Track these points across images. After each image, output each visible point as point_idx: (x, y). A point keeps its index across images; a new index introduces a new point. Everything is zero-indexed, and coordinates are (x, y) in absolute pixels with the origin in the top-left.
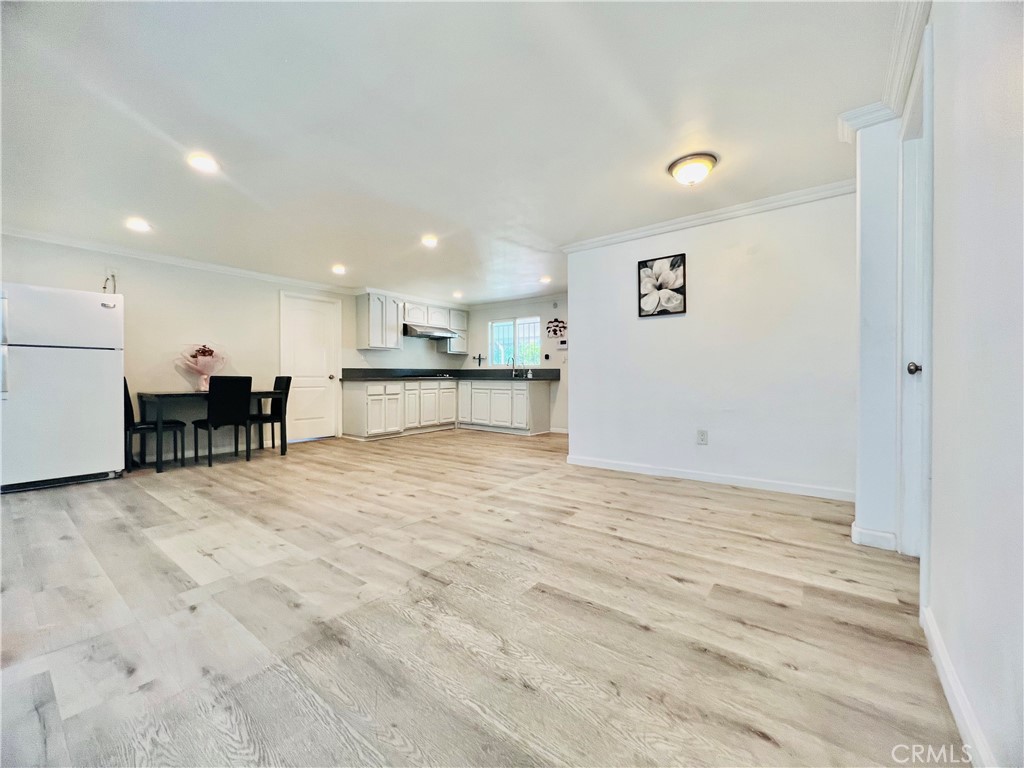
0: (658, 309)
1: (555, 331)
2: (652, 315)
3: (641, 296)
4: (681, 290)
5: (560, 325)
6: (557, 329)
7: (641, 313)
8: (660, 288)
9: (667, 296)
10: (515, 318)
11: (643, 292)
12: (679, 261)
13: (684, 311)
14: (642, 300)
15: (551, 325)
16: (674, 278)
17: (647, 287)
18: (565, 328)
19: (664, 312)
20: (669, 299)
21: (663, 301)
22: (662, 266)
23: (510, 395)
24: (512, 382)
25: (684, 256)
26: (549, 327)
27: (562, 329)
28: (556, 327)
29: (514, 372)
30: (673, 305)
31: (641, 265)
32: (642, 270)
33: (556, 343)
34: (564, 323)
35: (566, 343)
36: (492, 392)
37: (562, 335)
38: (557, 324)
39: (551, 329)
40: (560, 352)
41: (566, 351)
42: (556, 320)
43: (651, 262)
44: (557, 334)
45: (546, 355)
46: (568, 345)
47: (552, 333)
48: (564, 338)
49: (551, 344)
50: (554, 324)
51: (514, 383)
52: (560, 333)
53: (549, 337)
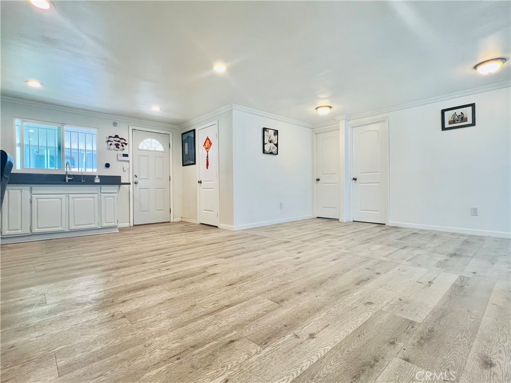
1: (117, 146)
2: (268, 153)
3: (264, 144)
4: (277, 145)
5: (122, 141)
6: (120, 143)
7: (264, 151)
8: (271, 142)
9: (273, 146)
10: (63, 124)
11: (265, 142)
12: (276, 133)
13: (277, 154)
14: (265, 145)
15: (111, 139)
16: (274, 138)
18: (126, 144)
19: (271, 153)
20: (273, 148)
21: (271, 148)
22: (271, 132)
23: (96, 199)
24: (98, 187)
25: (277, 131)
26: (109, 141)
27: (124, 145)
28: (118, 142)
29: (67, 177)
30: (274, 151)
31: (264, 129)
32: (265, 132)
33: (117, 155)
34: (125, 140)
35: (128, 156)
36: (70, 197)
37: (123, 149)
38: (118, 139)
39: (112, 143)
40: (122, 163)
41: (128, 163)
42: (117, 136)
43: (267, 130)
44: (119, 148)
45: (106, 164)
46: (130, 158)
47: (113, 147)
48: (125, 152)
49: (112, 155)
50: (116, 139)
51: (102, 187)
52: (122, 148)
53: (109, 149)
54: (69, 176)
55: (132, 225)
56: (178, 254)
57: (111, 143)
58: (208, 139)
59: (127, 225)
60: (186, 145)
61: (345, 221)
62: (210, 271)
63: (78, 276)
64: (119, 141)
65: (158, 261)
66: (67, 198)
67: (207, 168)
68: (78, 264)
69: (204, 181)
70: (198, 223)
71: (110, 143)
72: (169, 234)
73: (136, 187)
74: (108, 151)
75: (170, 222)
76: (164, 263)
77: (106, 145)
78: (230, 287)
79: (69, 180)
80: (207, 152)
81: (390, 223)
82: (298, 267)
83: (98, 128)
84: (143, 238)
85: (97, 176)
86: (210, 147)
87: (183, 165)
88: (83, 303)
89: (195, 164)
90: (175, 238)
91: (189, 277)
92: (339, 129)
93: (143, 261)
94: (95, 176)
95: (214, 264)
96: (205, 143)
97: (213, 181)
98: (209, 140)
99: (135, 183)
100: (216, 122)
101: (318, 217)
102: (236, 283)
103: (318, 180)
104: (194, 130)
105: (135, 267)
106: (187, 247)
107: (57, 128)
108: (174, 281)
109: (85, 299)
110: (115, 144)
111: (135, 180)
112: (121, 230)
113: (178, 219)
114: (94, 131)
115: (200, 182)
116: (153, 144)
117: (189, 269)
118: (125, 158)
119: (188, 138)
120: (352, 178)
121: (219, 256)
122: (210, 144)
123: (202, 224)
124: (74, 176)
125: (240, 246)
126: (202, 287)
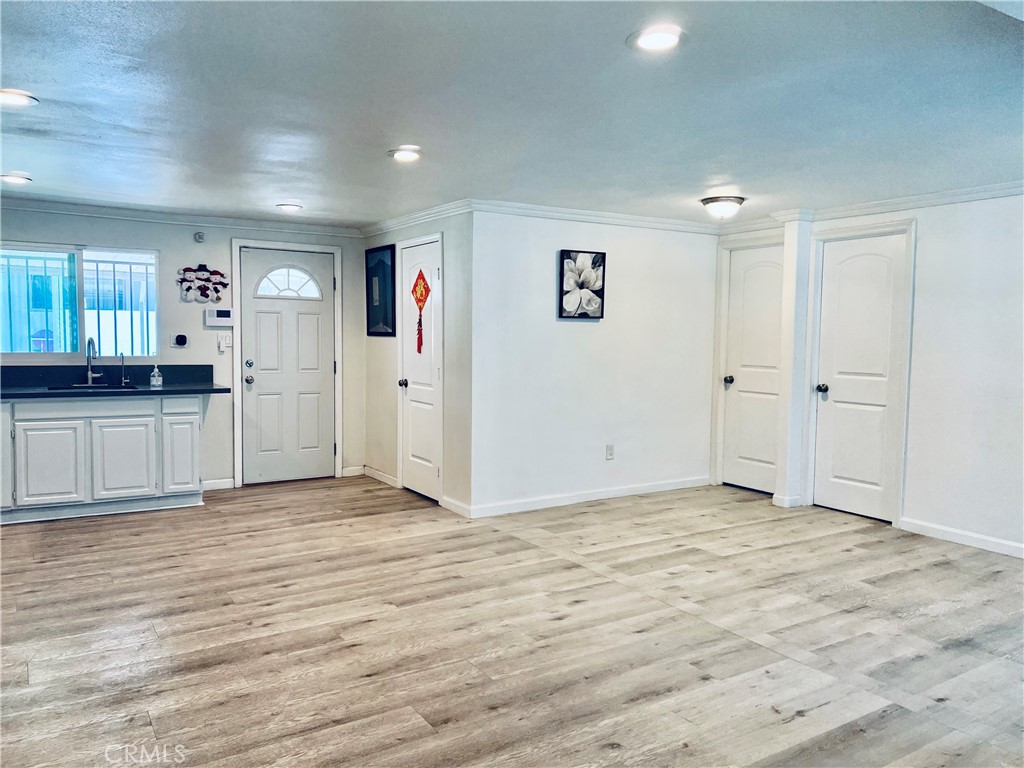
0: (579, 312)
1: (203, 291)
2: (573, 317)
3: (562, 293)
4: (600, 293)
5: (216, 278)
6: (210, 285)
7: (561, 313)
8: (581, 286)
9: (589, 297)
10: (81, 247)
11: (565, 288)
12: (599, 260)
13: (602, 317)
14: (565, 298)
15: (190, 275)
16: (592, 276)
17: (569, 284)
18: (225, 285)
19: (584, 316)
20: (589, 301)
21: (584, 302)
22: (585, 261)
23: (152, 427)
24: (157, 398)
25: (604, 255)
26: (184, 280)
27: (219, 287)
28: (205, 282)
29: (90, 373)
30: (591, 309)
31: (565, 255)
32: (566, 261)
33: (205, 312)
34: (222, 275)
35: (229, 316)
36: (93, 425)
37: (219, 299)
38: (206, 275)
39: (192, 285)
40: (215, 332)
41: (229, 333)
42: (202, 268)
43: (574, 254)
44: (207, 296)
45: (179, 336)
46: (234, 320)
47: (195, 294)
48: (222, 306)
49: (192, 314)
50: (200, 274)
51: (165, 401)
52: (216, 295)
53: (185, 300)
54: (95, 369)
55: (239, 483)
56: (304, 583)
57: (188, 284)
58: (421, 276)
59: (227, 484)
60: (376, 280)
61: (786, 505)
62: (349, 638)
63: (90, 627)
64: (208, 280)
65: (255, 601)
66: (88, 429)
67: (419, 351)
68: (97, 596)
69: (413, 383)
70: (400, 486)
71: (186, 285)
72: (312, 522)
73: (249, 390)
74: (184, 304)
75: (333, 477)
76: (266, 609)
77: (176, 291)
78: (368, 680)
79: (95, 380)
80: (421, 309)
81: (905, 522)
82: (542, 643)
83: (159, 251)
84: (250, 530)
85: (156, 370)
86: (426, 298)
87: (370, 334)
88: (87, 689)
89: (393, 334)
90: (324, 532)
91: (300, 649)
92: (782, 244)
93: (225, 597)
94: (153, 367)
95: (366, 619)
96: (416, 285)
97: (430, 385)
98: (424, 280)
99: (247, 381)
100: (437, 236)
101: (725, 484)
102: (383, 672)
103: (729, 380)
104: (392, 248)
105: (204, 613)
106: (334, 564)
107: (66, 256)
108: (266, 656)
109: (93, 680)
110: (199, 288)
111: (248, 372)
112: (211, 497)
113: (353, 470)
114: (150, 258)
115: (404, 383)
116: (294, 282)
117: (310, 628)
118: (223, 321)
119: (379, 264)
120: (816, 386)
121: (389, 597)
122: (427, 290)
123: (407, 489)
124: (105, 368)
125: (452, 570)
126: (312, 674)
